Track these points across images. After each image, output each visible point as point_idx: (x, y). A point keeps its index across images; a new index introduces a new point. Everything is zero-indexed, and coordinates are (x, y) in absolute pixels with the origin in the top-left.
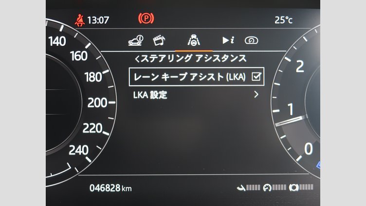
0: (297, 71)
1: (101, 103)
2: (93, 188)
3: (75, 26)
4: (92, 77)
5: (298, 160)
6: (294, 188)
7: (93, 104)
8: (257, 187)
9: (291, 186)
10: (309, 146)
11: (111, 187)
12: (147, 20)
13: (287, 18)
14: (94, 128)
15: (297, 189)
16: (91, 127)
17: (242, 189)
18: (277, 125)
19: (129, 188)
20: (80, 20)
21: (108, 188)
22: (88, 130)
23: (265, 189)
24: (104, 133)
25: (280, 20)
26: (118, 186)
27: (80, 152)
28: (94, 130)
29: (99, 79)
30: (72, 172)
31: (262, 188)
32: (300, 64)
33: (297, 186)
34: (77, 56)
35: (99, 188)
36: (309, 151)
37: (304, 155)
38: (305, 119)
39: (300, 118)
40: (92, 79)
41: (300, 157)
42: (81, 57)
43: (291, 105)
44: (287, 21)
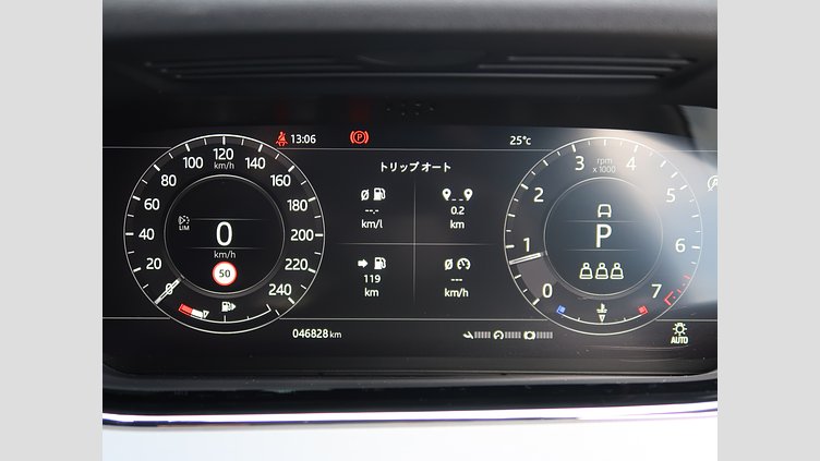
0: (536, 200)
1: (306, 235)
2: (297, 334)
3: (277, 146)
4: (296, 205)
5: (535, 303)
6: (529, 335)
7: (297, 237)
8: (487, 335)
9: (526, 334)
10: (547, 287)
11: (317, 333)
12: (361, 140)
13: (524, 138)
14: (299, 264)
15: (533, 337)
16: (294, 263)
17: (470, 336)
18: (511, 262)
19: (338, 334)
20: (282, 138)
21: (314, 334)
22: (291, 266)
23: (495, 337)
24: (310, 270)
25: (516, 140)
26: (326, 332)
27: (282, 292)
28: (299, 266)
29: (304, 207)
30: (273, 315)
31: (492, 335)
32: (539, 192)
33: (533, 333)
34: (278, 181)
35: (304, 334)
36: (547, 293)
37: (542, 298)
38: (545, 256)
39: (539, 255)
40: (296, 207)
41: (538, 300)
42: (283, 182)
43: (527, 240)
44: (524, 141)
